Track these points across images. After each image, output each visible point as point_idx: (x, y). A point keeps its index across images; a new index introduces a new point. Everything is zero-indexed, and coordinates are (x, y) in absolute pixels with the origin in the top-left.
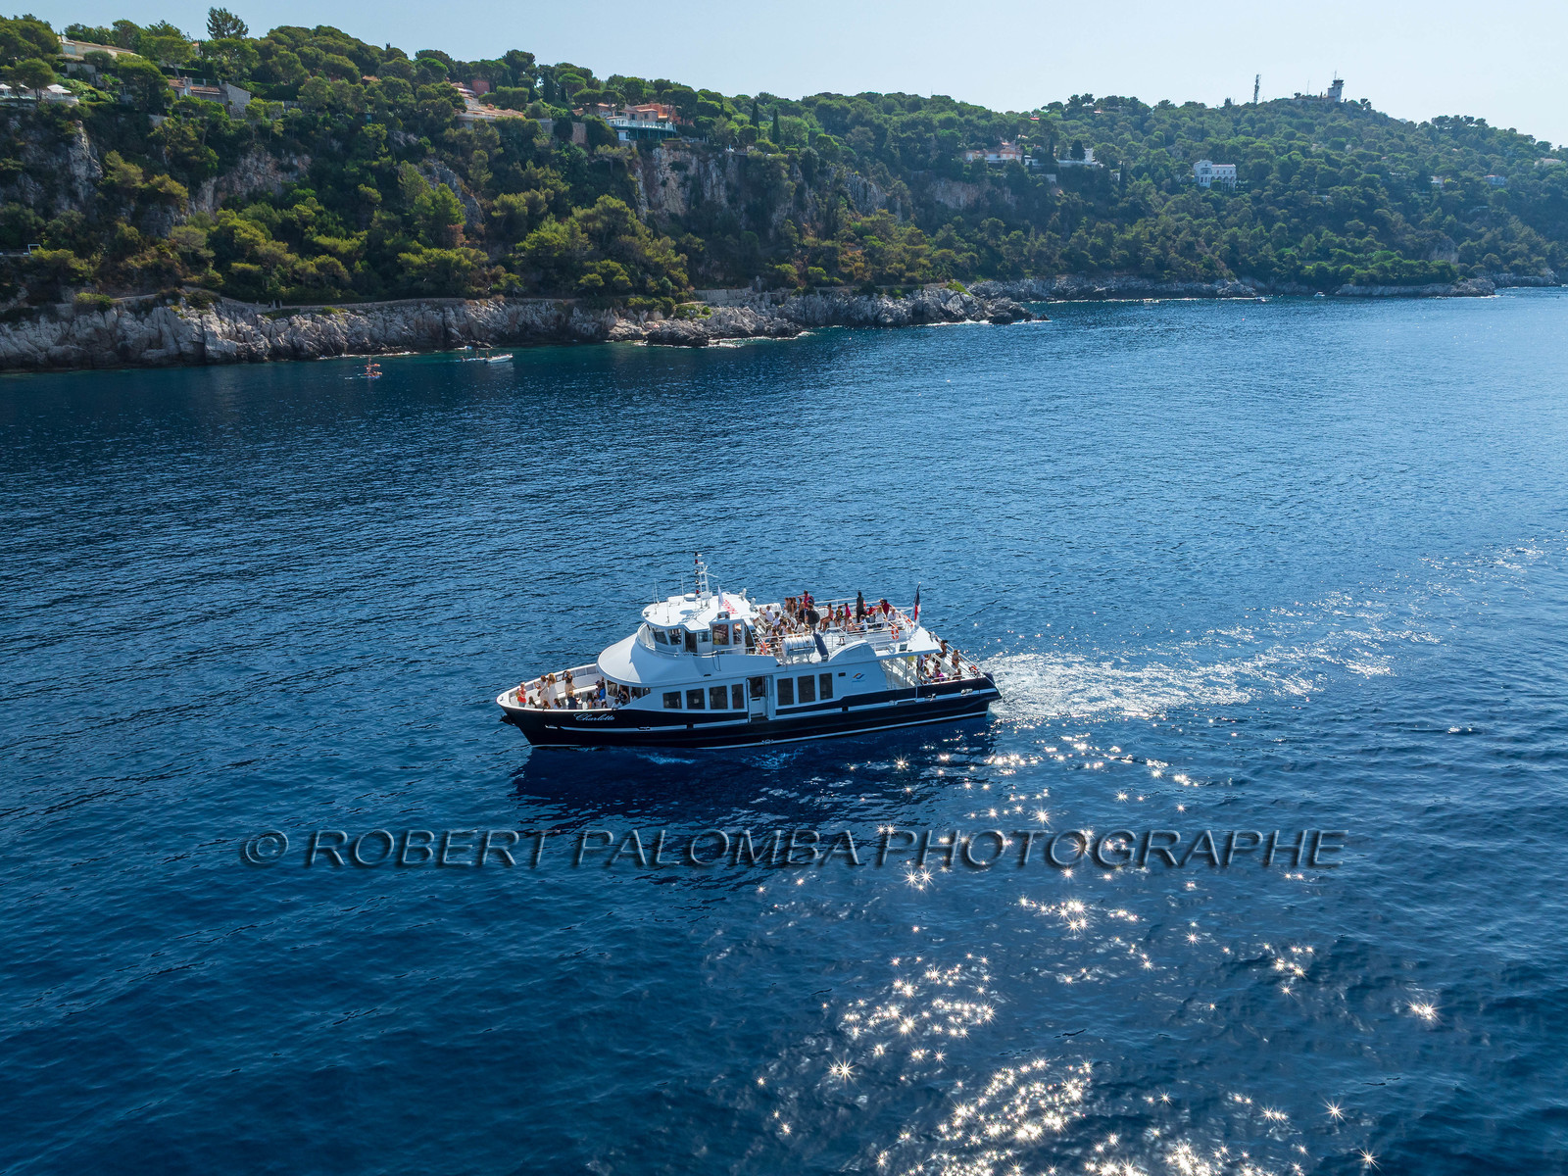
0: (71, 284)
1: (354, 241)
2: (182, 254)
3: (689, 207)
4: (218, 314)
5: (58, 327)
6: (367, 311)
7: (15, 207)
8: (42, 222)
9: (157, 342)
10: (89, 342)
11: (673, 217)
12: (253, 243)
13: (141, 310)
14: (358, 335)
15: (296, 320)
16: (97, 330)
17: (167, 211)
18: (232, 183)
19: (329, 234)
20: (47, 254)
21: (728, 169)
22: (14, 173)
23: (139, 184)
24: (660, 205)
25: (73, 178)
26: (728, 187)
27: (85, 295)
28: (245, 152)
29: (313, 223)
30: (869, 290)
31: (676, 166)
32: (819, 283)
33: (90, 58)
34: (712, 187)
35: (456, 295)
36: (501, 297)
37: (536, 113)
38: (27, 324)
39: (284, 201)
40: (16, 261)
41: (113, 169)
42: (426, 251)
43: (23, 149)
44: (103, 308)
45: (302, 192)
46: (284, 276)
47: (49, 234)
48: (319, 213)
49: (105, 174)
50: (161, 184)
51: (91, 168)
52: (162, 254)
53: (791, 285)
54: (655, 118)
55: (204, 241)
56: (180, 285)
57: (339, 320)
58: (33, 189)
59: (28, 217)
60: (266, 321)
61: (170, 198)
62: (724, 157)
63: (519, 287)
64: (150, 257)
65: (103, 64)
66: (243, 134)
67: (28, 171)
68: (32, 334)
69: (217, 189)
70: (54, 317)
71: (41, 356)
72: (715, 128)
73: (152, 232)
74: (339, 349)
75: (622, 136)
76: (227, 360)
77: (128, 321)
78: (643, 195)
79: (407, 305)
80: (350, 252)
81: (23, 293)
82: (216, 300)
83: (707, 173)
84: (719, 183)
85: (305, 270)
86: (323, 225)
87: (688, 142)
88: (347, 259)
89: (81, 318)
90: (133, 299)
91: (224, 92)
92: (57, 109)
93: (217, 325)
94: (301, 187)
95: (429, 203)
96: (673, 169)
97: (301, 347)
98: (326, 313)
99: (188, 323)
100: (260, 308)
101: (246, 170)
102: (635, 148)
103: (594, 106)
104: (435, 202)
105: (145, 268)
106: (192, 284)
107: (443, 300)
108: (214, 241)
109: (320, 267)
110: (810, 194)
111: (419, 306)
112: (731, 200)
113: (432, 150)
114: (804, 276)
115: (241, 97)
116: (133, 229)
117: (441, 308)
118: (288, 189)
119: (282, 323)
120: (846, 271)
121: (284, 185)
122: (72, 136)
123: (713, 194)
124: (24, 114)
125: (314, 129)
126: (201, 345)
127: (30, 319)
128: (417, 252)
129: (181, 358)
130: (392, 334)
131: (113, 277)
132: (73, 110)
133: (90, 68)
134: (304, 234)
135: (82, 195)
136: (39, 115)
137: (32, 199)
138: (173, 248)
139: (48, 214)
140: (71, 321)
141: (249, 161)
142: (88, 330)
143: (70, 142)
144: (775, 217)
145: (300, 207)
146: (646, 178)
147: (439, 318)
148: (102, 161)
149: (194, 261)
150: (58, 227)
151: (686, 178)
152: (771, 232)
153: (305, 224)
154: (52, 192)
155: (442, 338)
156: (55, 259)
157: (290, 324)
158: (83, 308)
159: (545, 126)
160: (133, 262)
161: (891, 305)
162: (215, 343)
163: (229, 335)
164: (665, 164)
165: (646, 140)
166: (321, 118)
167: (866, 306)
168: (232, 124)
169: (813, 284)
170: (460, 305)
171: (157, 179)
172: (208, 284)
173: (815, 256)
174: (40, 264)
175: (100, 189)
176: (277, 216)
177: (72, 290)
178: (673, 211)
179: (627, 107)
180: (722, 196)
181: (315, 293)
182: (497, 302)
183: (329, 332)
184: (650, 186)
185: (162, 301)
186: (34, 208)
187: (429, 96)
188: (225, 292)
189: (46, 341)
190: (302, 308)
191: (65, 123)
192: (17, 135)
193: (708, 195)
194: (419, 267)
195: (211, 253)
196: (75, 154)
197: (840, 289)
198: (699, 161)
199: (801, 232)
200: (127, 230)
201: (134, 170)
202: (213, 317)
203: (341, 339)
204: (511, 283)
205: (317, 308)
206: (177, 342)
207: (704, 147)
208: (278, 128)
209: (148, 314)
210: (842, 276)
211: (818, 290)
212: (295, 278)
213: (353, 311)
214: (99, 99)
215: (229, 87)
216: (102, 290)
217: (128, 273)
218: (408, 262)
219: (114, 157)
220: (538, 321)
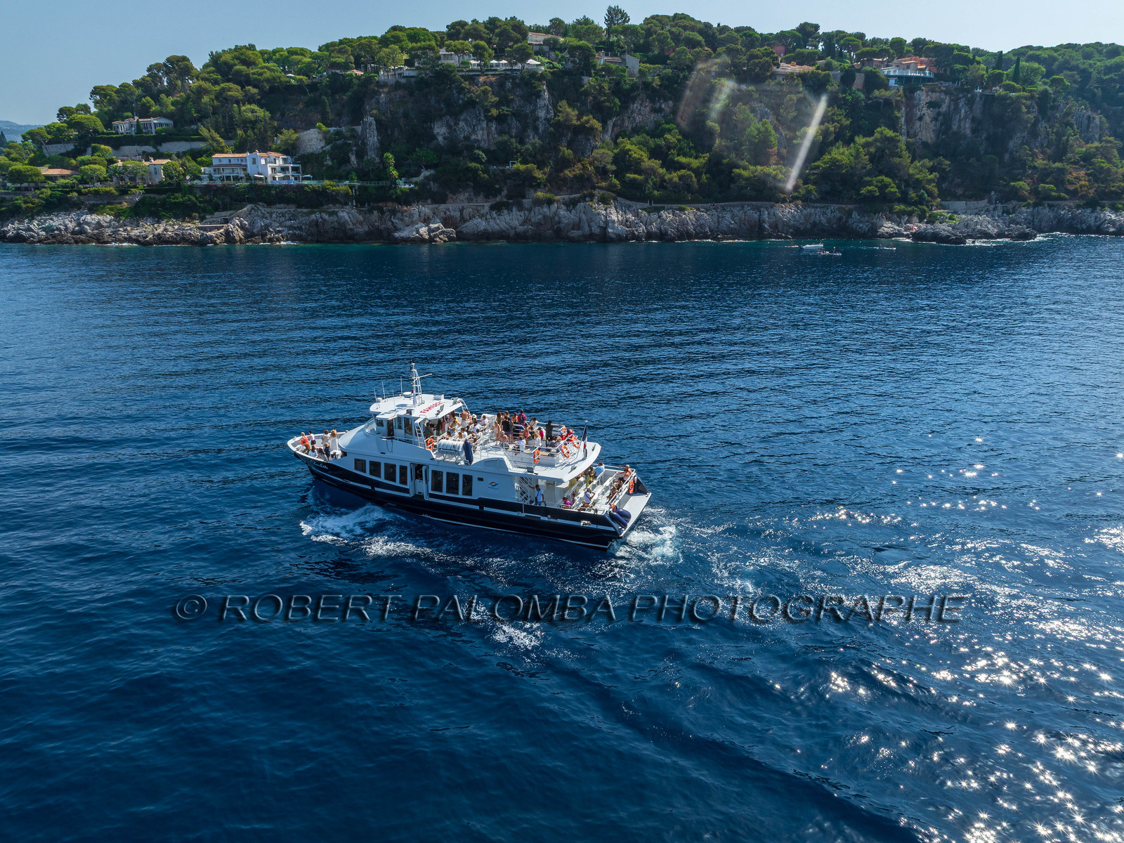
0: (532, 186)
1: (701, 160)
2: (597, 168)
3: (938, 137)
4: (616, 208)
5: (522, 214)
6: (707, 210)
7: (506, 137)
8: (519, 146)
9: (577, 226)
10: (538, 224)
11: (925, 144)
12: (639, 161)
13: (571, 204)
14: (701, 226)
15: (664, 214)
16: (545, 217)
17: (588, 140)
18: (623, 121)
19: (685, 155)
20: (522, 167)
21: (975, 106)
22: (506, 116)
23: (574, 122)
24: (915, 135)
25: (537, 119)
26: (973, 120)
27: (540, 194)
28: (634, 100)
29: (674, 148)
30: (1093, 204)
31: (931, 105)
32: (1048, 197)
33: (546, 42)
34: (960, 121)
35: (769, 200)
36: (800, 202)
37: (828, 67)
38: (506, 211)
39: (657, 132)
40: (503, 171)
41: (560, 112)
42: (752, 168)
43: (512, 100)
44: (550, 202)
45: (667, 126)
46: (654, 184)
47: (522, 155)
48: (679, 140)
49: (555, 115)
50: (587, 122)
51: (548, 112)
52: (584, 168)
53: (1023, 199)
54: (916, 68)
55: (610, 160)
56: (594, 188)
57: (690, 215)
58: (515, 124)
59: (512, 144)
60: (644, 213)
61: (592, 129)
62: (972, 97)
63: (815, 195)
64: (577, 170)
65: (553, 46)
66: (634, 87)
67: (513, 114)
68: (508, 218)
69: (614, 125)
70: (521, 208)
71: (512, 233)
72: (968, 74)
73: (580, 153)
74: (689, 236)
75: (892, 82)
76: (620, 239)
77: (562, 212)
78: (904, 127)
79: (734, 206)
80: (698, 168)
81: (505, 192)
82: (615, 199)
83: (957, 109)
84: (966, 117)
85: (671, 180)
86: (681, 149)
87: (945, 85)
88: (697, 172)
89: (537, 209)
90: (566, 197)
91: (624, 60)
92: (533, 74)
93: (615, 216)
94: (667, 123)
95: (756, 132)
96: (929, 107)
97: (666, 232)
98: (682, 210)
99: (599, 214)
100: (639, 205)
101: (633, 112)
102: (901, 92)
103: (870, 61)
104: (760, 132)
105: (575, 176)
106: (601, 188)
107: (759, 203)
108: (616, 160)
109: (681, 178)
110: (1043, 126)
111: (743, 207)
112: (974, 131)
113: (756, 96)
114: (1035, 192)
115: (634, 63)
116: (570, 151)
117: (758, 209)
118: (658, 125)
119: (654, 216)
120: (1071, 188)
121: (655, 122)
122: (540, 91)
123: (959, 127)
124: (514, 78)
125: (676, 83)
126: (604, 229)
127: (507, 209)
128: (745, 168)
129: (591, 236)
130: (723, 226)
131: (555, 183)
132: (542, 74)
133: (546, 48)
134: (668, 155)
135: (541, 128)
136: (522, 78)
137: (514, 132)
138: (591, 164)
139: (522, 142)
140: (530, 210)
141: (636, 106)
142: (540, 217)
143: (538, 95)
144: (1011, 144)
145: (668, 136)
146: (907, 115)
147: (756, 216)
148: (555, 106)
149: (603, 172)
150: (527, 149)
151: (939, 114)
152: (1007, 156)
153: (669, 148)
154: (524, 128)
155: (756, 230)
156: (527, 169)
157: (659, 217)
158: (538, 202)
159: (835, 76)
160: (568, 173)
161: (1113, 217)
162: (613, 228)
163: (621, 223)
164: (923, 103)
165: (910, 85)
166: (681, 75)
167: (1089, 217)
168: (628, 81)
169: (1041, 198)
170: (772, 207)
171: (585, 118)
172: (611, 188)
173: (1044, 175)
174: (517, 172)
175: (551, 125)
176: (652, 142)
177: (532, 191)
178: (924, 139)
179: (895, 61)
180: (967, 128)
181: (675, 196)
182: (796, 206)
183: (683, 223)
184: (909, 121)
185: (583, 199)
186: (516, 137)
187: (757, 57)
188: (619, 194)
189: (516, 223)
190: (666, 206)
191: (537, 83)
192: (510, 91)
193: (955, 128)
194: (747, 179)
195: (614, 168)
196: (541, 103)
197: (1063, 203)
198: (951, 100)
199: (1034, 155)
200: (567, 152)
201: (573, 113)
202: (613, 210)
203: (691, 228)
204: (809, 192)
205: (675, 206)
206: (590, 226)
207: (956, 89)
208: (657, 82)
209: (574, 207)
210: (1068, 192)
211: (1046, 203)
212: (662, 185)
213: (698, 209)
214: (554, 67)
215: (627, 57)
216: (549, 191)
217: (565, 180)
218: (740, 175)
219: (563, 104)
220: (824, 220)
